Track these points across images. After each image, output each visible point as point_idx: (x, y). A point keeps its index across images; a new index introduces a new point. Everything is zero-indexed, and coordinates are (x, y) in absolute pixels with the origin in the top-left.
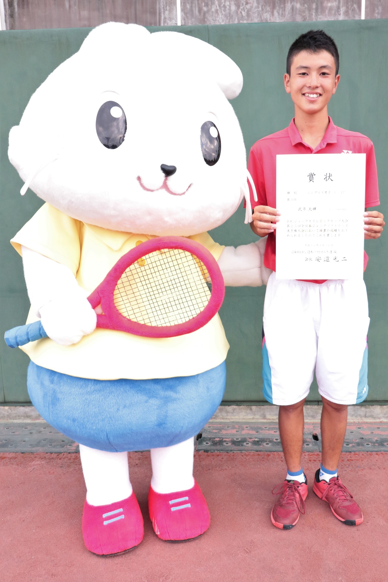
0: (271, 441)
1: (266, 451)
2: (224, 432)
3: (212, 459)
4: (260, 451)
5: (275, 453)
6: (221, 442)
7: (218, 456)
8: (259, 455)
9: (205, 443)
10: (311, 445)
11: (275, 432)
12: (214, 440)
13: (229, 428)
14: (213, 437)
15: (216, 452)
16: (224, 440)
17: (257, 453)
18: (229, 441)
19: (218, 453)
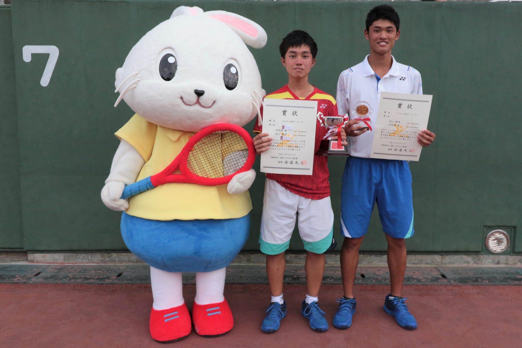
0: (333, 278)
1: (331, 284)
2: (299, 272)
3: (294, 289)
4: (326, 284)
5: (337, 285)
6: (298, 278)
7: (297, 287)
8: (325, 286)
9: (287, 279)
10: (360, 281)
11: (334, 272)
12: (293, 277)
13: (303, 269)
14: (292, 275)
15: (296, 284)
16: (300, 277)
17: (325, 285)
18: (304, 277)
19: (297, 285)
